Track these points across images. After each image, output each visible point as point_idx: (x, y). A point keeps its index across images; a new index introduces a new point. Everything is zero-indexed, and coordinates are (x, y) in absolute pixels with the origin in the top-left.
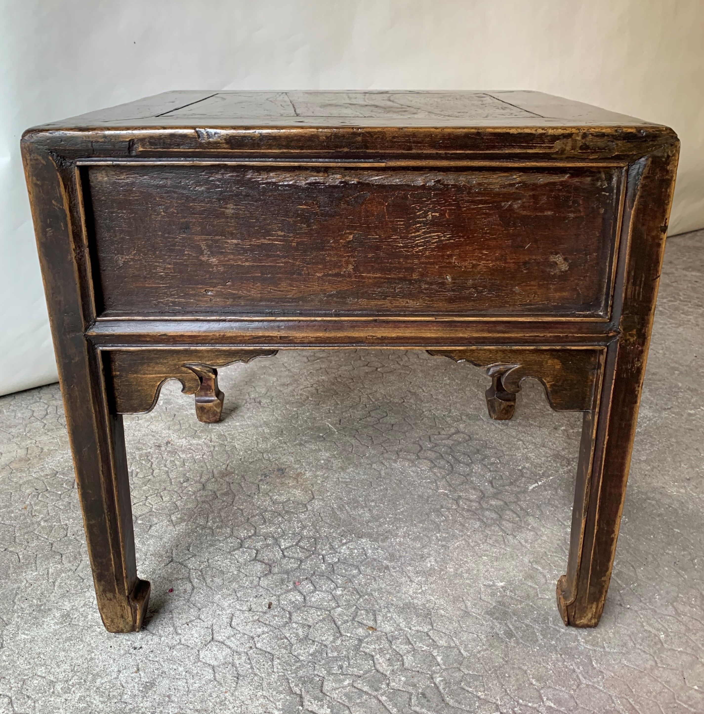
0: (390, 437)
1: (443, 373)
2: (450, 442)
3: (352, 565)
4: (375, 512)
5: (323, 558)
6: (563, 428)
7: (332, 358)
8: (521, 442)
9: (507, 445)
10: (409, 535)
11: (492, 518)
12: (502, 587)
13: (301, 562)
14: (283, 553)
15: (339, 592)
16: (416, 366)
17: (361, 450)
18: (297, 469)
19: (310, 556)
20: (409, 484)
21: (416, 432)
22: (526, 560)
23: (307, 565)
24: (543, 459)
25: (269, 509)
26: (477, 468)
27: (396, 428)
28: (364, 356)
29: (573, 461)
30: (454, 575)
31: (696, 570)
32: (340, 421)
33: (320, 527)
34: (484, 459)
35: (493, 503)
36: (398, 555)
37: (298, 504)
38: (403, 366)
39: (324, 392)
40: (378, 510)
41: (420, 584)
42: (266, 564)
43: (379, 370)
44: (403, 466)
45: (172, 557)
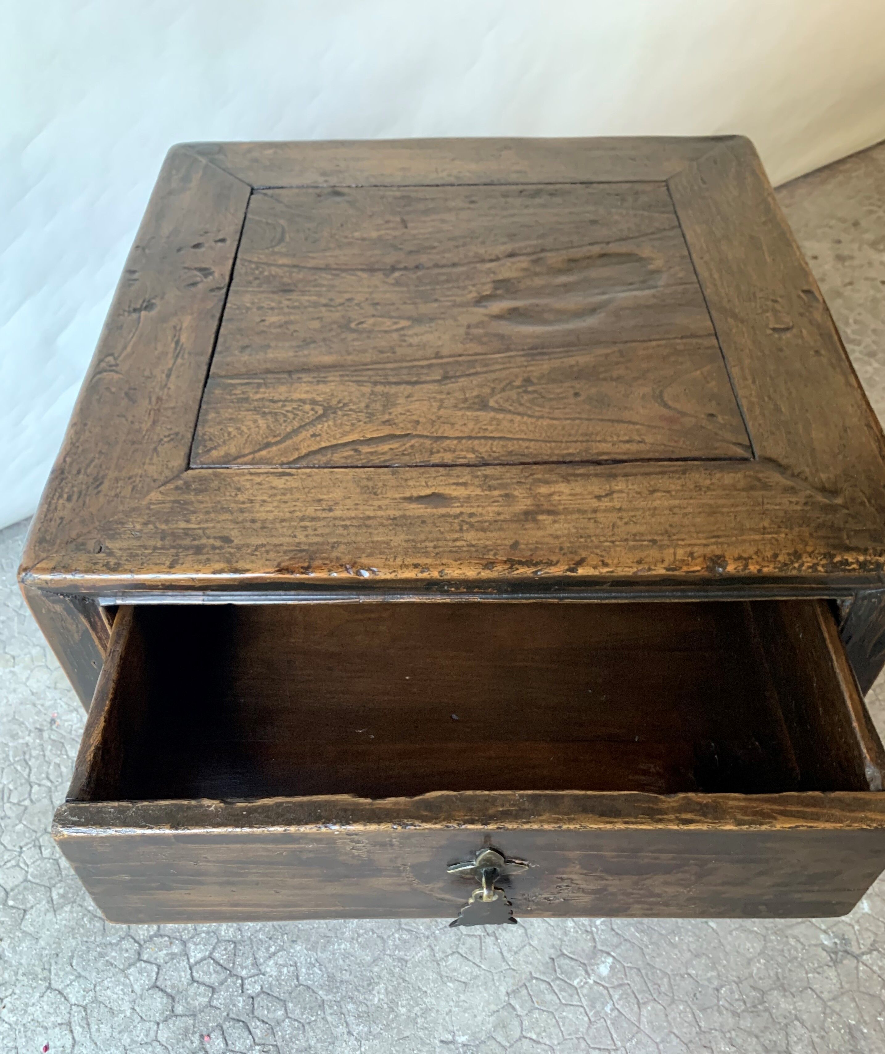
3: (278, 1000)
5: (242, 985)
12: (463, 1045)
13: (213, 992)
14: (192, 973)
19: (226, 979)
23: (220, 999)
30: (405, 1021)
36: (339, 978)
41: (359, 1039)
42: (168, 996)
45: (50, 979)
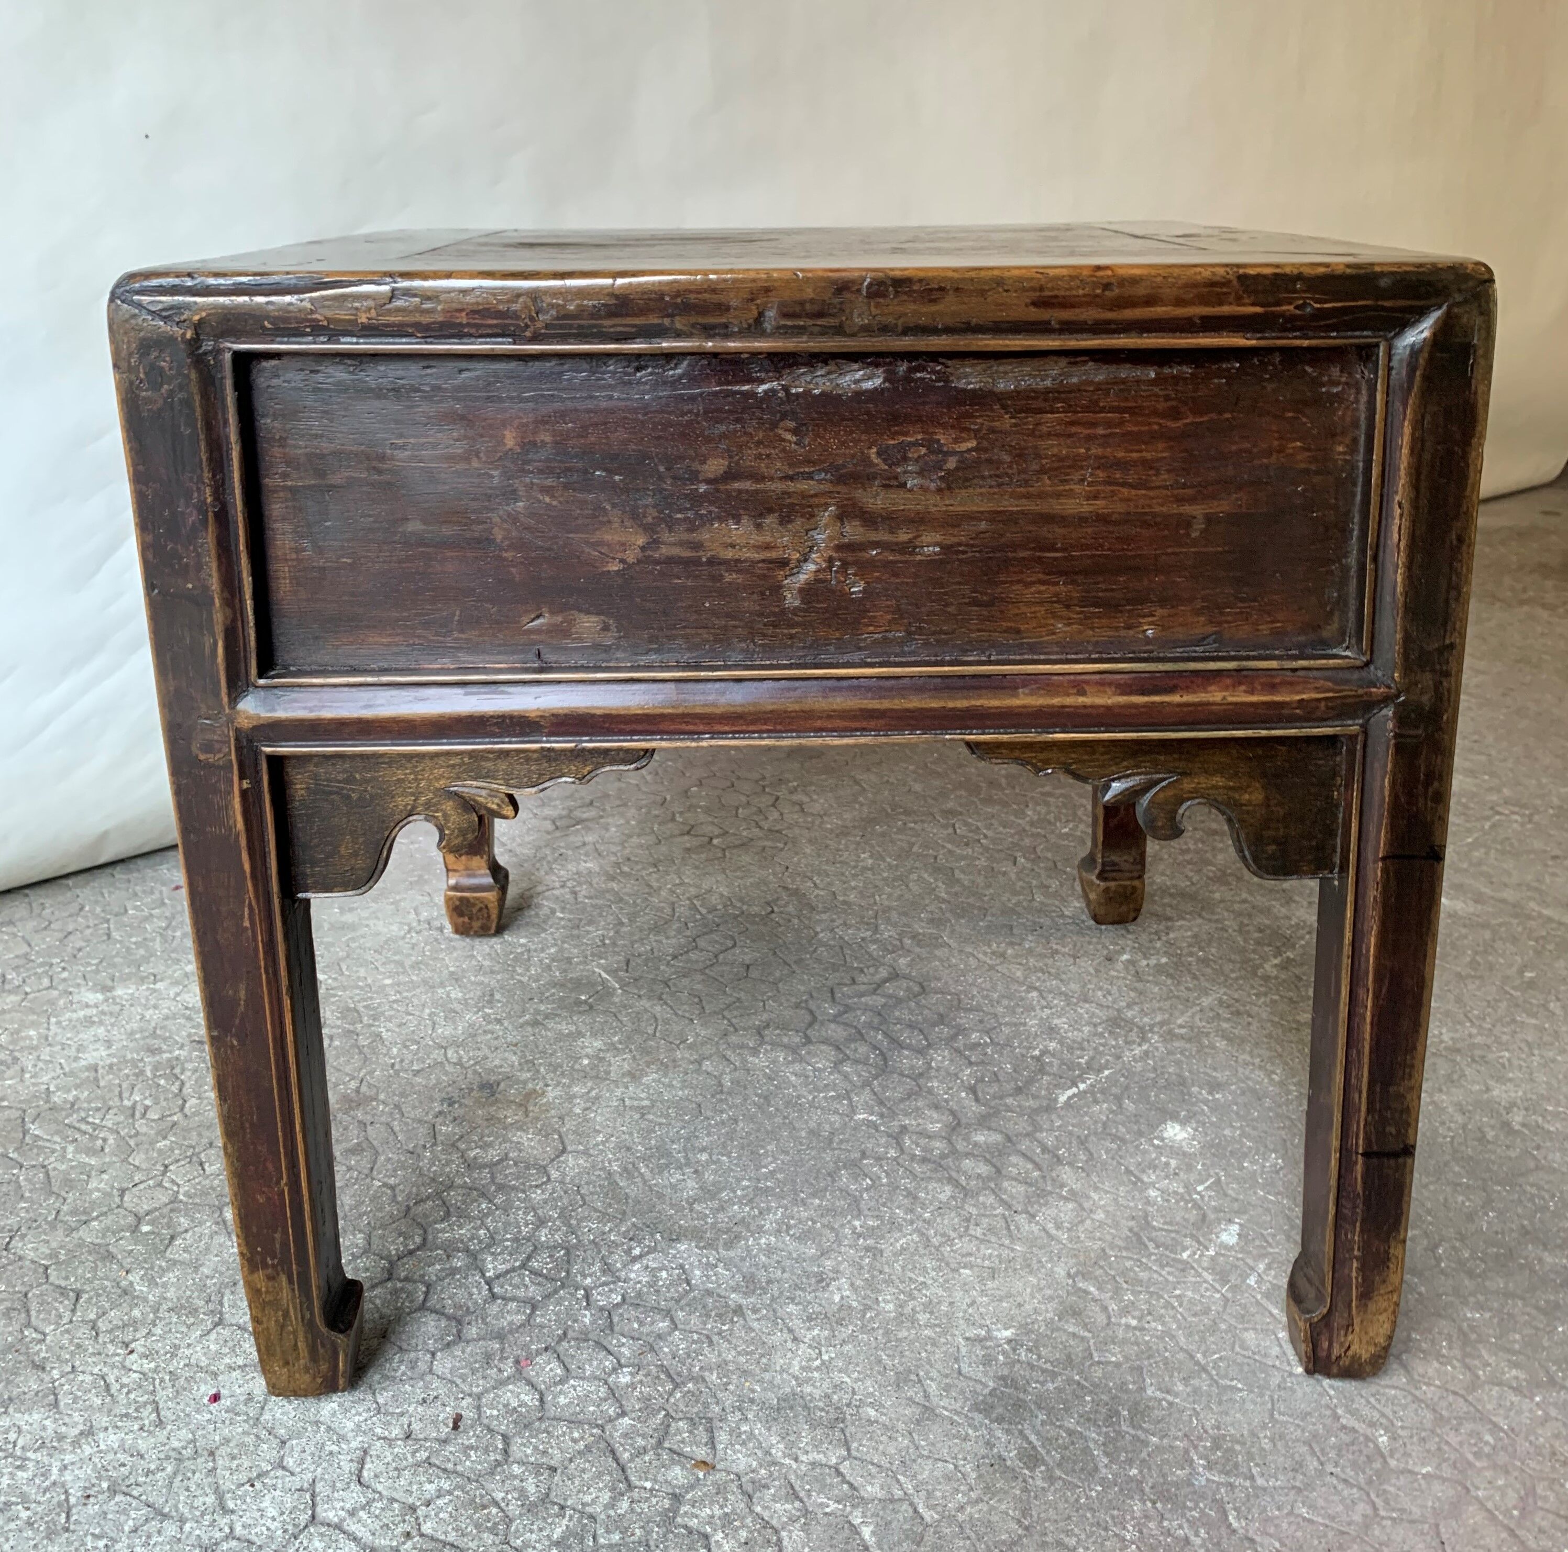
0: (742, 994)
1: (858, 844)
2: (879, 1001)
3: (656, 1309)
4: (709, 1177)
5: (587, 1297)
6: (1125, 957)
7: (610, 820)
8: (1035, 994)
9: (1005, 1002)
10: (789, 1227)
11: (979, 1175)
12: (1009, 1341)
13: (534, 1308)
14: (490, 1290)
15: (624, 1379)
16: (797, 831)
17: (676, 1028)
18: (525, 1082)
19: (556, 1292)
20: (788, 1104)
21: (802, 982)
22: (1060, 1271)
23: (547, 1316)
24: (1086, 1029)
25: (459, 1181)
26: (940, 1058)
27: (755, 973)
28: (681, 813)
29: (1151, 1031)
30: (895, 1319)
31: (1442, 1271)
32: (628, 963)
33: (580, 1221)
34: (956, 1035)
35: (980, 1138)
36: (762, 1276)
37: (527, 1168)
38: (770, 830)
39: (590, 898)
40: (715, 1172)
41: (816, 1345)
42: (449, 1318)
43: (715, 842)
44: (774, 1062)
45: (221, 1313)
